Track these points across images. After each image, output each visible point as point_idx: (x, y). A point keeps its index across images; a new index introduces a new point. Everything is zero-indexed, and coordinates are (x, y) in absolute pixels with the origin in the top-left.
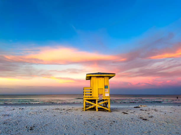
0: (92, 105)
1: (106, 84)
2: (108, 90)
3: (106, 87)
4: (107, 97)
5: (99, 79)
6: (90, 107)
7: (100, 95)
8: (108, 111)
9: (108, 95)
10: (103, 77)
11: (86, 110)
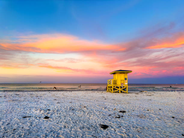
0: (117, 89)
1: (125, 77)
2: (127, 81)
3: (126, 79)
4: (126, 85)
5: (121, 74)
6: (116, 91)
7: (122, 84)
8: (126, 93)
9: (127, 84)
10: (124, 73)
11: (113, 92)
